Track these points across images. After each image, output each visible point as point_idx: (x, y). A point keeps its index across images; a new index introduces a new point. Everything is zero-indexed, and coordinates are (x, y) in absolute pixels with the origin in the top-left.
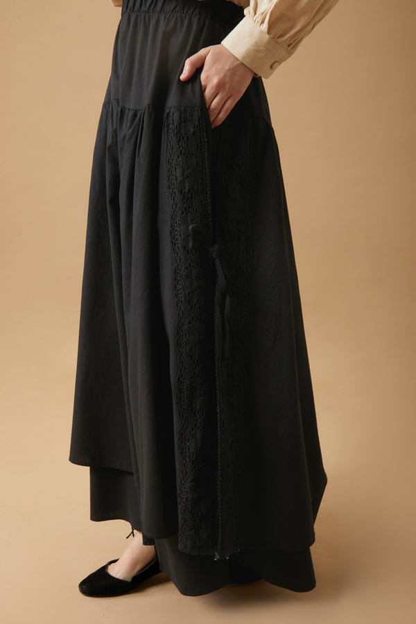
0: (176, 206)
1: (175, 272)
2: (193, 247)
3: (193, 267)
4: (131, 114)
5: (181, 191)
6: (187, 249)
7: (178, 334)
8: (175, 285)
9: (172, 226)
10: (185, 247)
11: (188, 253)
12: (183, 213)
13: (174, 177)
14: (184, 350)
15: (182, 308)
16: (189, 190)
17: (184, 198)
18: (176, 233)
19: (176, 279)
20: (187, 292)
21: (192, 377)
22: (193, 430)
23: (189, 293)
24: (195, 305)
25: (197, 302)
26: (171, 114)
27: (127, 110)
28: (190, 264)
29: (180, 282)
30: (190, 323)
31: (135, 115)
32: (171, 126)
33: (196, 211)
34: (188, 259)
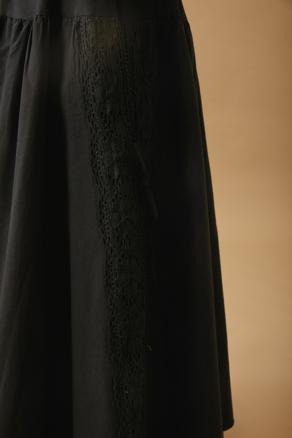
0: (96, 131)
1: (100, 204)
2: (119, 177)
3: (120, 199)
4: (15, 25)
5: (102, 114)
6: (112, 179)
7: (107, 274)
8: (101, 220)
9: (92, 154)
10: (110, 176)
11: (113, 183)
12: (105, 139)
13: (91, 97)
14: (115, 291)
15: (110, 245)
16: (111, 112)
17: (105, 121)
18: (98, 160)
19: (101, 212)
20: (115, 227)
21: (125, 320)
22: (130, 375)
23: (117, 228)
24: (125, 240)
25: (127, 237)
26: (82, 25)
27: (9, 20)
28: (116, 196)
29: (106, 217)
30: (120, 261)
31: (20, 26)
32: (84, 38)
33: (120, 136)
34: (114, 191)
